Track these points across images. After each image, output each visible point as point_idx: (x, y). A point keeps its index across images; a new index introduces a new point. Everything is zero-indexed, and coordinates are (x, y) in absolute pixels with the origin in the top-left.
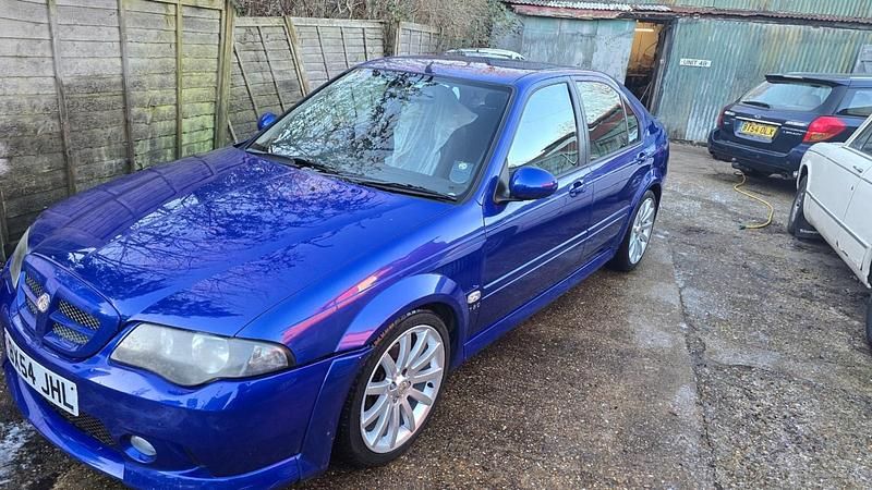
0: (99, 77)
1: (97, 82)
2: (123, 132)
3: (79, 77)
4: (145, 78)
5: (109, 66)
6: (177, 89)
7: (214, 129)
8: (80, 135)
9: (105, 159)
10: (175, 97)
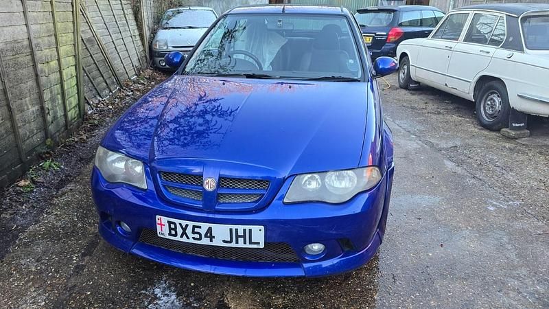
0: (15, 41)
1: (16, 45)
2: (35, 85)
3: (6, 43)
4: (40, 40)
5: (20, 32)
6: (57, 48)
7: (76, 76)
8: (14, 90)
9: (30, 107)
10: (56, 54)
